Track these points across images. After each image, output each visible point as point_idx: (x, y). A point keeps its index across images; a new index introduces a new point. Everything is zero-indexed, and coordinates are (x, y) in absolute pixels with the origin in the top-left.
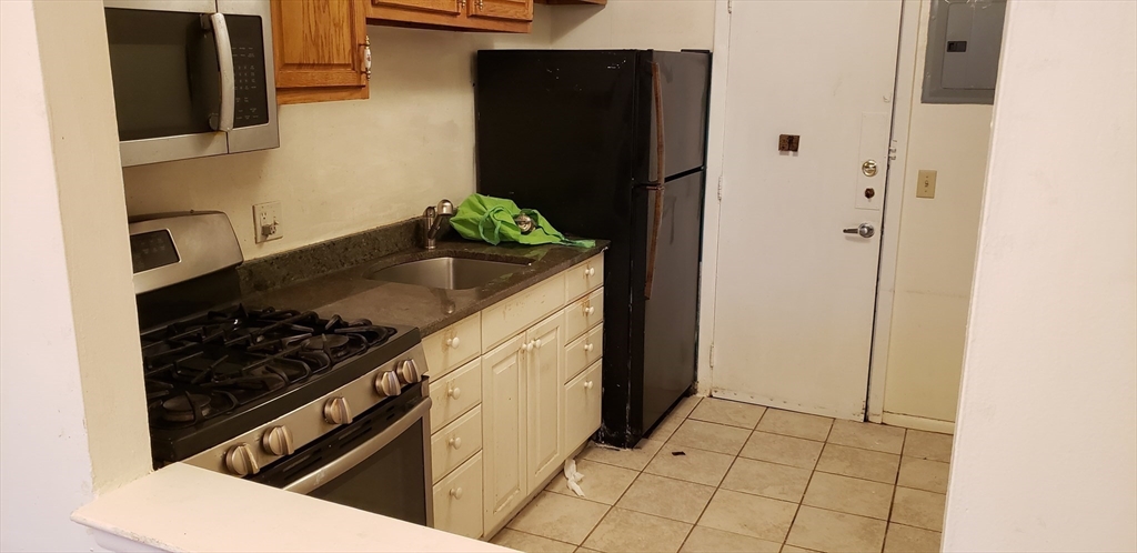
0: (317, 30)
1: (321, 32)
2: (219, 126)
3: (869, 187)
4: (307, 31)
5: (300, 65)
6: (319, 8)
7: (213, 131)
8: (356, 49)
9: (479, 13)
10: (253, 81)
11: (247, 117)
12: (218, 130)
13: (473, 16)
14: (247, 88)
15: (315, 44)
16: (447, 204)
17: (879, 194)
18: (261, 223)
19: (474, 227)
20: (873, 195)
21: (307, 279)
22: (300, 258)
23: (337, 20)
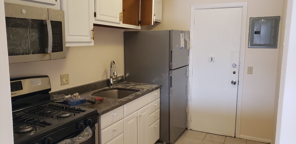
2: (47, 52)
3: (234, 71)
7: (46, 53)
10: (59, 39)
12: (47, 53)
14: (57, 41)
17: (237, 73)
18: (63, 80)
20: (235, 73)
22: (74, 90)
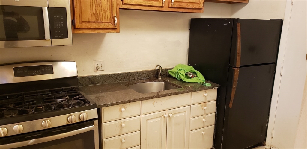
0: (96, 12)
1: (98, 12)
4: (91, 12)
5: (89, 22)
6: (97, 5)
8: (113, 18)
9: (173, 6)
11: (60, 36)
12: (45, 39)
13: (170, 7)
15: (95, 16)
16: (158, 66)
18: (96, 65)
19: (174, 74)
21: (111, 83)
23: (105, 9)
